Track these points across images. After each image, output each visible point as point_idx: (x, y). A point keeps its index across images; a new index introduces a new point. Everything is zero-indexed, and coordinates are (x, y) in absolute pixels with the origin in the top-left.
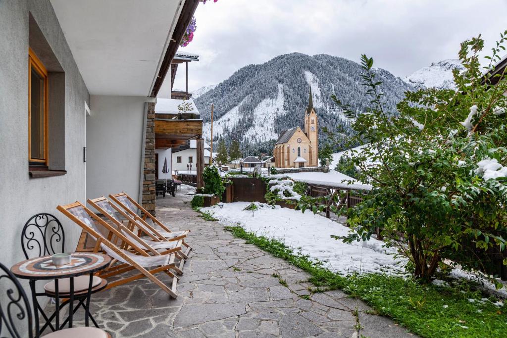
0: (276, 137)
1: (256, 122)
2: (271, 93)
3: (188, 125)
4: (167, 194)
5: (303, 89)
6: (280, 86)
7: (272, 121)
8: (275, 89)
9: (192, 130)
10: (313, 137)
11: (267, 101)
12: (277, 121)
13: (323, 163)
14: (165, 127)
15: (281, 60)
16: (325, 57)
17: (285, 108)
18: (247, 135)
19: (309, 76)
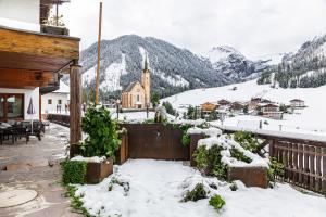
0: (120, 88)
1: (107, 78)
2: (117, 59)
3: (56, 43)
4: (33, 137)
5: (138, 58)
6: (123, 55)
7: (118, 78)
8: (120, 57)
9: (63, 51)
10: (148, 88)
11: (114, 64)
12: (122, 78)
13: (154, 105)
14: (15, 41)
15: (123, 39)
16: (152, 39)
17: (127, 70)
18: (101, 87)
19: (142, 50)
